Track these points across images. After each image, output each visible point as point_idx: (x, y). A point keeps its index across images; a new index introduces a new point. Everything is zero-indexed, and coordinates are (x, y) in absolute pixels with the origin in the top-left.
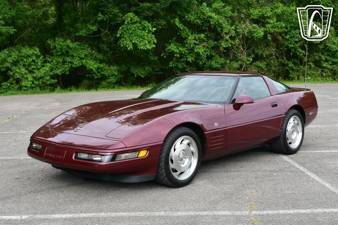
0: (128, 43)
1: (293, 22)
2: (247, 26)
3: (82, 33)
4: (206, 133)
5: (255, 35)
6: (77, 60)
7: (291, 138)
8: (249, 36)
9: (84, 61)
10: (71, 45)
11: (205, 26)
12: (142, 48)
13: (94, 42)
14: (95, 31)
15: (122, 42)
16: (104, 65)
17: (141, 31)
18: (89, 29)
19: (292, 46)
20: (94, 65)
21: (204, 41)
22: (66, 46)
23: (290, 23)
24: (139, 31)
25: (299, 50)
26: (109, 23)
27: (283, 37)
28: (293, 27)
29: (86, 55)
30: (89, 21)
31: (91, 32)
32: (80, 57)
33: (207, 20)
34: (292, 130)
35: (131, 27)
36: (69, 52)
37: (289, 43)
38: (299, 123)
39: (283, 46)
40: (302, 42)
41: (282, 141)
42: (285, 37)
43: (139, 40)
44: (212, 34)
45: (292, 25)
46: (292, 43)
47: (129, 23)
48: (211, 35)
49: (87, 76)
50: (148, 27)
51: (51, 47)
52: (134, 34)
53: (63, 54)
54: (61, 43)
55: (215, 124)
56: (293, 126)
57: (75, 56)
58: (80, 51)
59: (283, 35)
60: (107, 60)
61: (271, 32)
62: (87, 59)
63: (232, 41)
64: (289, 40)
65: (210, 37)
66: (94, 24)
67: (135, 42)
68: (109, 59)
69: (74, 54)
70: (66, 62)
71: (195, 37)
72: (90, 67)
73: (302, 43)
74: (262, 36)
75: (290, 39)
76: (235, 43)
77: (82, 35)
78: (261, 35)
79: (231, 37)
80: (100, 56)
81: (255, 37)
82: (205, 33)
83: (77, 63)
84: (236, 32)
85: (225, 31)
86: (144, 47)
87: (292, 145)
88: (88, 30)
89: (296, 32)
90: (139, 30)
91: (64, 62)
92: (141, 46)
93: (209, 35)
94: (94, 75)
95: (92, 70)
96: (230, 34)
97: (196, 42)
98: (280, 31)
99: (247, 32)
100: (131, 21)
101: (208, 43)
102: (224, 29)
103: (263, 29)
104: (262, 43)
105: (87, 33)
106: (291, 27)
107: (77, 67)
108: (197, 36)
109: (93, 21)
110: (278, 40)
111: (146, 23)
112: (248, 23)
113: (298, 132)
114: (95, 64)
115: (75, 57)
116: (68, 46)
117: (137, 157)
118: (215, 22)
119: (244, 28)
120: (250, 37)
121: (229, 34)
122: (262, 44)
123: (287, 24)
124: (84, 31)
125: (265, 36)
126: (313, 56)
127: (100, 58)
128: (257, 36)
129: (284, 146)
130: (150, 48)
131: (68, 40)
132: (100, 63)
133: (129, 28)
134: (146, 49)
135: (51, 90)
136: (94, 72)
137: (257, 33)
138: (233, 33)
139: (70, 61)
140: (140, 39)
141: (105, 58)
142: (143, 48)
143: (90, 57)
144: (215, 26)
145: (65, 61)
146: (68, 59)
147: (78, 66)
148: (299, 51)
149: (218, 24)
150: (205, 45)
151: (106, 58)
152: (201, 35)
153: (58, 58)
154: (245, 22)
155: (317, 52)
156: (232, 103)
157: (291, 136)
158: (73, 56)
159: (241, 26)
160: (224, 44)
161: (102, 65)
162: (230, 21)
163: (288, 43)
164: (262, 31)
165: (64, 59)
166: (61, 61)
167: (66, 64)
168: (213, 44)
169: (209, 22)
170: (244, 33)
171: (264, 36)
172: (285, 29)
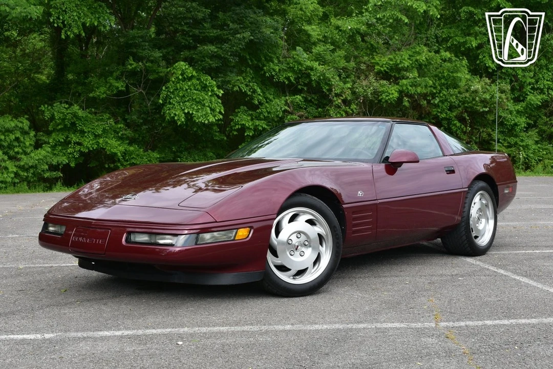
0: (177, 113)
1: (444, 77)
2: (370, 83)
3: (100, 92)
4: (344, 206)
5: (384, 97)
6: (90, 139)
7: (476, 228)
8: (374, 99)
9: (101, 141)
10: (81, 113)
11: (303, 84)
12: (200, 120)
13: (119, 109)
14: (121, 91)
15: (167, 112)
16: (135, 147)
17: (199, 92)
18: (111, 85)
19: (444, 115)
20: (118, 147)
21: (301, 108)
22: (71, 114)
23: (440, 79)
24: (195, 92)
25: (455, 122)
26: (145, 77)
27: (429, 102)
28: (444, 84)
29: (104, 130)
30: (111, 73)
31: (115, 92)
32: (94, 134)
33: (305, 74)
34: (477, 215)
35: (181, 85)
36: (77, 125)
37: (440, 110)
38: (488, 204)
39: (429, 117)
40: (460, 109)
41: (464, 233)
42: (432, 102)
43: (195, 108)
44: (313, 96)
45: (443, 81)
46: (444, 111)
47: (179, 79)
48: (313, 98)
49: (107, 166)
50: (211, 86)
51: (46, 117)
52: (188, 98)
53: (65, 129)
54: (64, 110)
55: (359, 192)
56: (479, 209)
57: (86, 132)
58: (94, 123)
59: (428, 98)
60: (141, 138)
61: (410, 93)
62: (106, 137)
63: (347, 108)
64: (439, 106)
65: (311, 101)
66: (120, 79)
67: (188, 112)
68: (143, 138)
69: (85, 128)
70: (70, 143)
71: (286, 101)
72: (112, 150)
73: (459, 111)
74: (395, 99)
75: (440, 104)
76: (352, 110)
77: (99, 96)
78: (393, 97)
79: (345, 102)
80: (129, 133)
81: (383, 101)
82: (302, 95)
83: (89, 143)
84: (354, 93)
85: (335, 91)
86: (204, 119)
87: (479, 240)
88: (109, 87)
89: (449, 93)
90: (197, 90)
91: (67, 143)
92: (200, 118)
93: (309, 98)
94: (119, 165)
95: (115, 154)
96: (344, 97)
97: (288, 109)
98: (425, 91)
99: (371, 93)
100: (182, 75)
101: (307, 112)
102: (334, 88)
103: (396, 87)
104: (395, 110)
105: (108, 92)
106: (442, 85)
107: (89, 151)
108: (289, 99)
109: (118, 73)
110: (421, 106)
111: (208, 80)
112: (372, 78)
113: (487, 219)
114: (119, 145)
115: (86, 135)
116: (75, 115)
117: (234, 240)
118: (319, 76)
119: (366, 86)
120: (376, 101)
121: (342, 96)
122: (395, 113)
123: (436, 80)
124: (102, 89)
125: (400, 100)
126: (478, 132)
127: (129, 135)
128: (387, 98)
129: (466, 242)
130: (214, 121)
131: (75, 105)
132: (128, 145)
133: (179, 87)
134: (206, 122)
135: (47, 189)
136: (119, 159)
137: (386, 94)
138: (348, 95)
139: (78, 140)
140: (197, 106)
141: (137, 136)
142: (203, 121)
143: (111, 134)
144: (318, 83)
145: (69, 141)
146: (74, 138)
147: (92, 149)
148: (455, 125)
149: (324, 79)
150: (302, 113)
151: (139, 136)
152: (296, 96)
153: (58, 135)
154: (366, 77)
155: (484, 126)
156: (383, 162)
157: (477, 225)
158: (82, 132)
159: (361, 83)
160: (334, 112)
161: (132, 148)
162: (343, 74)
163: (438, 112)
164: (396, 91)
165: (67, 137)
166: (63, 141)
167: (71, 148)
168: (317, 112)
169: (309, 76)
170: (367, 95)
171: (398, 98)
172: (432, 89)
